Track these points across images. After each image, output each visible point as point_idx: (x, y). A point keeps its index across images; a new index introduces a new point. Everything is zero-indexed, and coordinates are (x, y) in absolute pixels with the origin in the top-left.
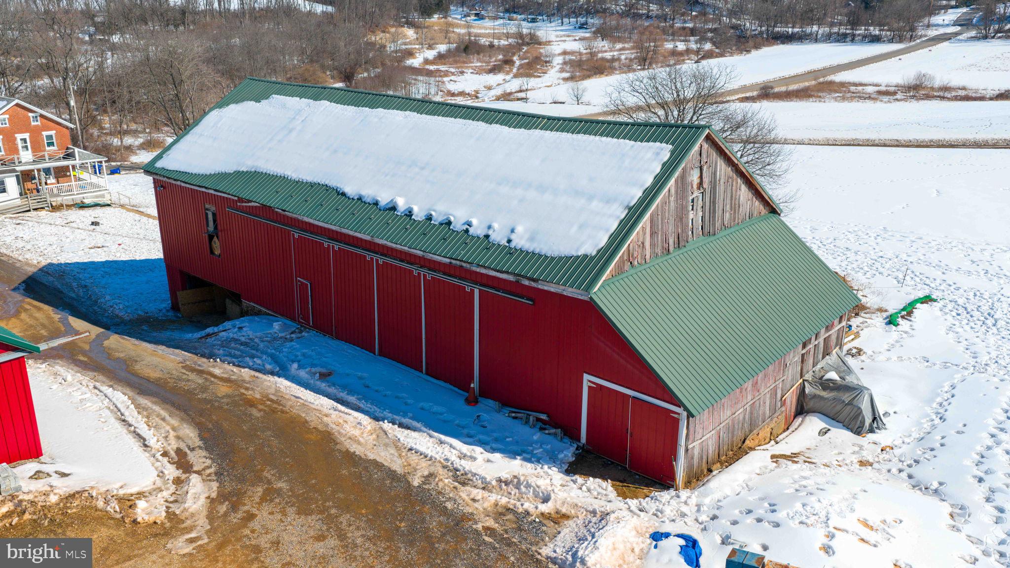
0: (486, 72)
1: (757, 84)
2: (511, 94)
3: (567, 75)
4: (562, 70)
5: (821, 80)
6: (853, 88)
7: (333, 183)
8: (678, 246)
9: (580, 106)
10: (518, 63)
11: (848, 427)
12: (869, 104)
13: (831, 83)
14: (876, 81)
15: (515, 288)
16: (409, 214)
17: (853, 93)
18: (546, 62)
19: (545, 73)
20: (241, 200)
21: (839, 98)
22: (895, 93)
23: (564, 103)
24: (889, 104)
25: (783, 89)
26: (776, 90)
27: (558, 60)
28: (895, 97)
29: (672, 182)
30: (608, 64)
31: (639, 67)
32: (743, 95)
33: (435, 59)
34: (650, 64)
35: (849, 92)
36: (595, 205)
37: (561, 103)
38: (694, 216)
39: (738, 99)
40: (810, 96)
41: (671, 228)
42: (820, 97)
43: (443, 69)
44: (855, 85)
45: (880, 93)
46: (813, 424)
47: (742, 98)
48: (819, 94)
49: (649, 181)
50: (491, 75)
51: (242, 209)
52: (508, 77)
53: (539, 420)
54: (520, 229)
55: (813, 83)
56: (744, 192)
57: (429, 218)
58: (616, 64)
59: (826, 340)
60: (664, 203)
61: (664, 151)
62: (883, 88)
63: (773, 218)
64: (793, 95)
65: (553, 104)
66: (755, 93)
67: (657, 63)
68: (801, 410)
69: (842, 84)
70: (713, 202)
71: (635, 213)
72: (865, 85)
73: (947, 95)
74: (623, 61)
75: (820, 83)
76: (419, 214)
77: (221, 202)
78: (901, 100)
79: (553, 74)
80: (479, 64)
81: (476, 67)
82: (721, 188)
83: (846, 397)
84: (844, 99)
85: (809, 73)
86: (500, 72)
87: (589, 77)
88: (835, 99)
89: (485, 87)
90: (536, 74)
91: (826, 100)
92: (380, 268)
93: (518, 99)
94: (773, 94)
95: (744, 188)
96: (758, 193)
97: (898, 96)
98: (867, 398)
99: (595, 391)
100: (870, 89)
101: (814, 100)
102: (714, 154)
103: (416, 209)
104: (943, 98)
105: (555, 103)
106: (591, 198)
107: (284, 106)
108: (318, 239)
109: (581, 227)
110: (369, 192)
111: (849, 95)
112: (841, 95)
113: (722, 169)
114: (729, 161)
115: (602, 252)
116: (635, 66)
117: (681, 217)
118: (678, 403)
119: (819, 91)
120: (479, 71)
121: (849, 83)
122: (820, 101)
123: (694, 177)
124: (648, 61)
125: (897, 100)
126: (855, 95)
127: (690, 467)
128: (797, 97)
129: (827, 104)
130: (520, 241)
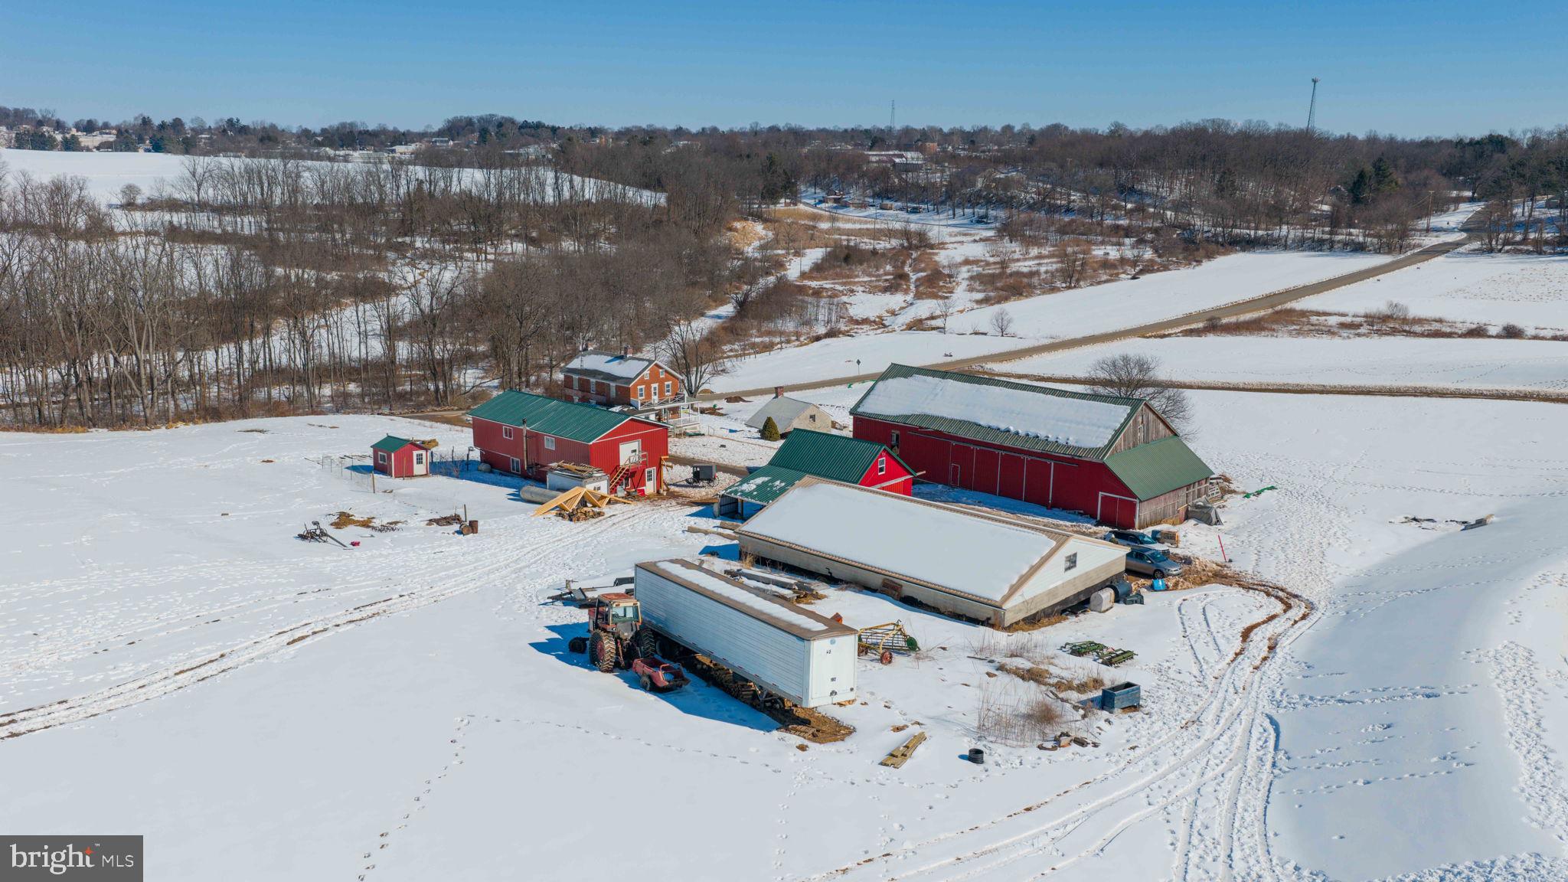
0: (880, 291)
1: (1205, 312)
2: (921, 321)
3: (980, 296)
4: (971, 290)
5: (1279, 308)
6: (1314, 319)
7: (972, 420)
8: (1134, 446)
9: (1005, 338)
10: (913, 277)
11: (1206, 523)
12: (1325, 341)
13: (1291, 311)
14: (1342, 310)
15: (1072, 460)
16: (1017, 433)
17: (1312, 325)
18: (950, 276)
19: (952, 292)
20: (921, 428)
21: (1294, 332)
22: (1359, 326)
23: (986, 334)
24: (1347, 341)
25: (1233, 319)
26: (1225, 321)
27: (964, 273)
28: (1359, 331)
29: (1131, 421)
30: (1025, 280)
31: (1064, 285)
32: (1188, 327)
33: (812, 270)
34: (1078, 281)
35: (1309, 323)
36: (1101, 429)
37: (982, 334)
38: (1140, 435)
39: (1181, 332)
40: (1263, 329)
41: (1131, 439)
42: (1274, 330)
43: (828, 286)
44: (1318, 314)
45: (1343, 326)
46: (1192, 522)
47: (1186, 331)
48: (1274, 327)
49: (1123, 420)
50: (888, 295)
51: (921, 433)
52: (910, 298)
53: (1079, 513)
54: (1071, 439)
55: (1270, 311)
56: (1161, 426)
57: (1028, 435)
58: (1035, 280)
59: (1199, 490)
60: (1129, 429)
61: (1128, 409)
62: (1348, 320)
63: (1176, 438)
64: (1243, 328)
65: (973, 336)
66: (1201, 325)
67: (1085, 279)
68: (1187, 518)
69: (1304, 313)
70: (1148, 430)
71: (1118, 432)
72: (1329, 314)
73: (1417, 329)
74: (1043, 276)
75: (1277, 313)
76: (1022, 432)
77: (904, 429)
78: (1364, 335)
79: (962, 296)
80: (866, 279)
81: (865, 282)
82: (1151, 424)
83: (1205, 511)
84: (1299, 333)
85: (1268, 297)
86: (896, 290)
87: (1006, 299)
88: (1290, 333)
89: (888, 312)
90: (940, 294)
91: (1280, 334)
92: (1004, 458)
93: (933, 329)
94: (1221, 326)
95: (1161, 424)
96: (1168, 427)
97: (1362, 330)
98: (1213, 511)
99: (1104, 498)
100: (1333, 321)
101: (1267, 333)
102: (1148, 410)
103: (1020, 431)
104: (1409, 333)
105: (976, 334)
106: (1099, 427)
107: (925, 381)
108: (968, 445)
109: (1097, 437)
110: (994, 424)
111: (1306, 328)
112: (1298, 327)
113: (1151, 416)
114: (1154, 413)
115: (1106, 446)
116: (1058, 284)
117: (1135, 434)
118: (1135, 497)
119: (1277, 322)
120: (873, 290)
121: (1311, 312)
122: (1272, 336)
123: (1140, 419)
124: (1076, 276)
125: (1359, 335)
126: (1313, 328)
127: (1140, 523)
128: (1247, 329)
129: (1279, 340)
130: (1072, 443)
